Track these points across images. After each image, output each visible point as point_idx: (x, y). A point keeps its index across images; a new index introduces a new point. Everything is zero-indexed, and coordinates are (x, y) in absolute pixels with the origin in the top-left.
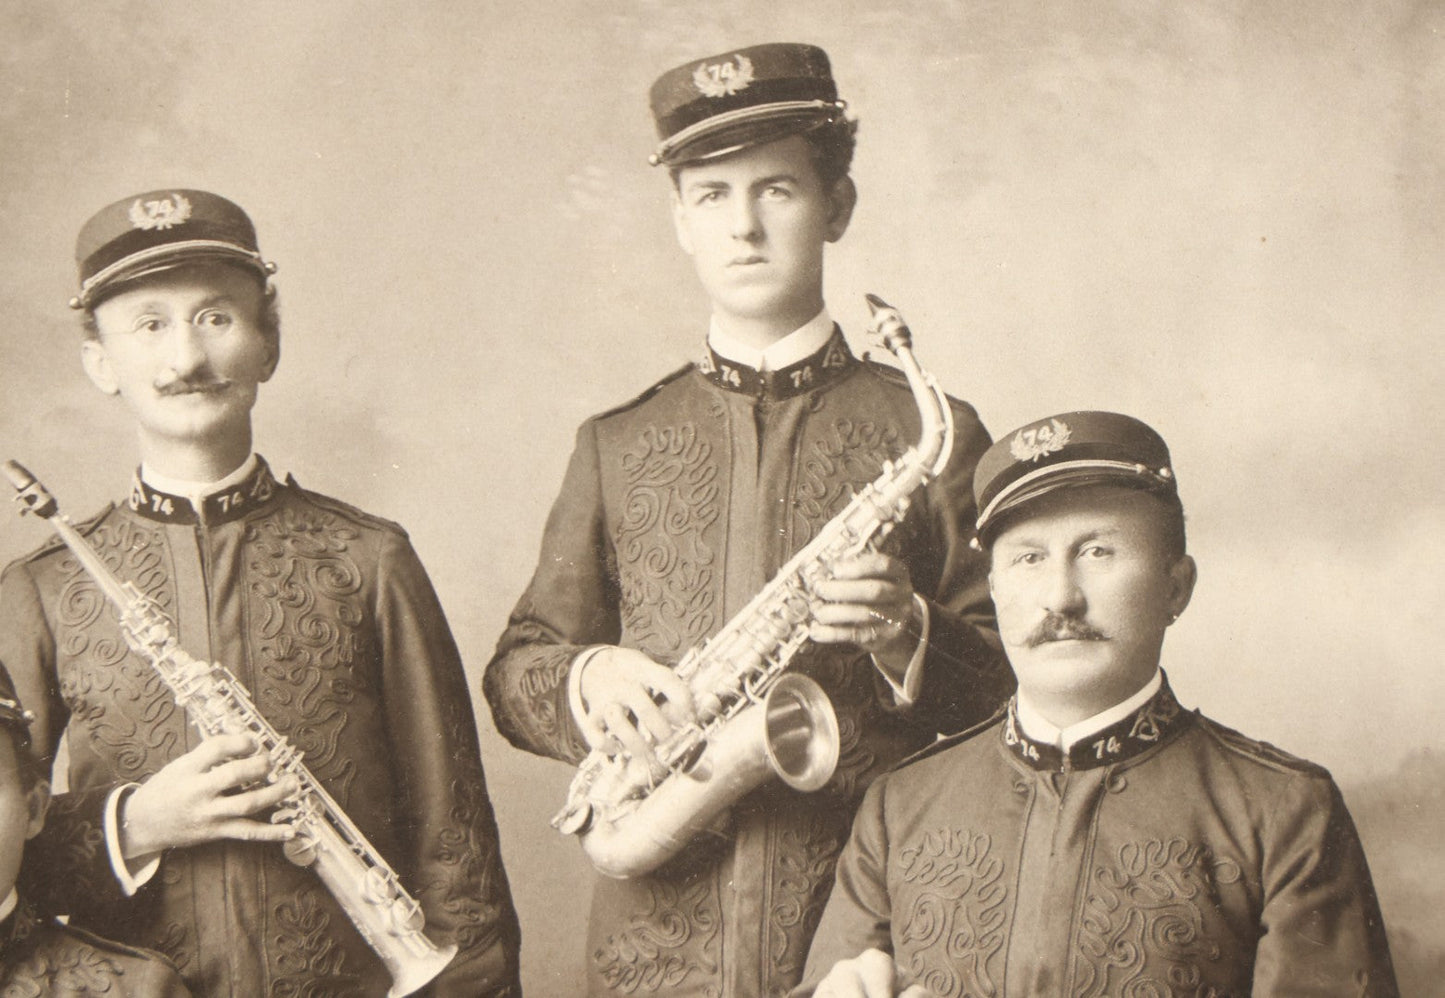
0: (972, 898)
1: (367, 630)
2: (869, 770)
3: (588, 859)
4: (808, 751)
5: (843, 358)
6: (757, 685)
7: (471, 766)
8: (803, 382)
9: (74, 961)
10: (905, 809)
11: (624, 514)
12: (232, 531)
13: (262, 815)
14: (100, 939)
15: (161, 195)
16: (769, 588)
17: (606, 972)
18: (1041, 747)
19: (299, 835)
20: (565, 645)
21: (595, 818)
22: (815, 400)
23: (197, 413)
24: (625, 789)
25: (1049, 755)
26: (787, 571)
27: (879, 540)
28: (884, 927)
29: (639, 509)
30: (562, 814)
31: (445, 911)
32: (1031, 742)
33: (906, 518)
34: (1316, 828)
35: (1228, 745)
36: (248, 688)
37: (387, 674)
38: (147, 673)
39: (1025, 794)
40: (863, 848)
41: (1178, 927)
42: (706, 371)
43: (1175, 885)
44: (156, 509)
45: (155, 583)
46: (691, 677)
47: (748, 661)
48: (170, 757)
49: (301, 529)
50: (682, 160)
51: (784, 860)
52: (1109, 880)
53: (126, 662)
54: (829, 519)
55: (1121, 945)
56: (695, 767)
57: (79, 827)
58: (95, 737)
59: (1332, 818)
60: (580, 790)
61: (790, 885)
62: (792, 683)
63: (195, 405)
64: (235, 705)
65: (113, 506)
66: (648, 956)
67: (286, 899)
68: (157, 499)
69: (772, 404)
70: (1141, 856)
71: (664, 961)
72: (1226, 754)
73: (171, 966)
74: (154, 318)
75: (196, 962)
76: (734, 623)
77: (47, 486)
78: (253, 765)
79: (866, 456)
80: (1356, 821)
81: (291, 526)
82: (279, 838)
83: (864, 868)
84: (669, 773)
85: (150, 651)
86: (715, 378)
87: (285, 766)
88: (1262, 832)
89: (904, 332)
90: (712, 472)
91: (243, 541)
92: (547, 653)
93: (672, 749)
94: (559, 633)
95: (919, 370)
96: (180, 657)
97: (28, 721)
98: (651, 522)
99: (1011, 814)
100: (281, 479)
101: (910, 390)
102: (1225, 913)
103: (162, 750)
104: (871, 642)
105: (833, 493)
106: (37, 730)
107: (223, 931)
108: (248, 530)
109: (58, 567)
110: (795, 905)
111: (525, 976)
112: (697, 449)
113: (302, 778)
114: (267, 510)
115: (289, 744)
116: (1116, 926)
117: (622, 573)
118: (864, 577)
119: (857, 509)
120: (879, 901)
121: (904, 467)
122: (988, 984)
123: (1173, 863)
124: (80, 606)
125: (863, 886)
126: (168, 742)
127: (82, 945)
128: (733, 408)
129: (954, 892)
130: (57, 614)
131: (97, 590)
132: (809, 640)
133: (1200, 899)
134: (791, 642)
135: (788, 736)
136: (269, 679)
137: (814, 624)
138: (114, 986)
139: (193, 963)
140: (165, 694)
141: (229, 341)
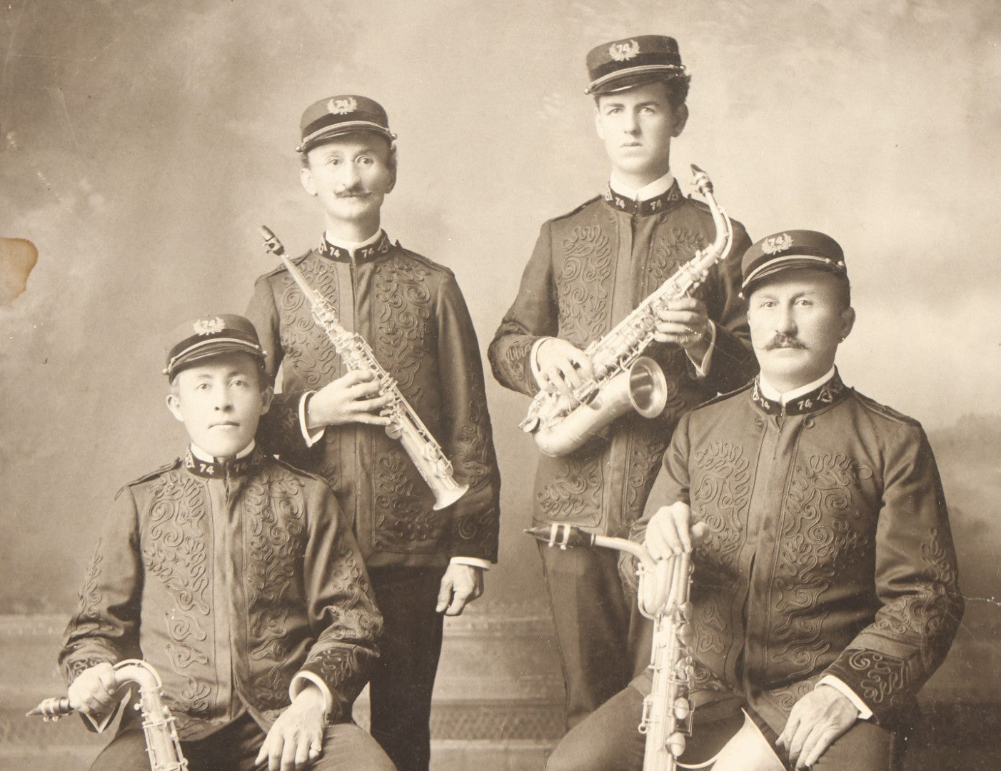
0: (732, 478)
1: (431, 322)
2: (681, 409)
3: (536, 446)
4: (651, 397)
5: (677, 196)
6: (626, 362)
7: (480, 394)
8: (656, 208)
9: (281, 478)
10: (699, 430)
11: (562, 270)
12: (368, 267)
13: (375, 412)
14: (293, 468)
15: (343, 98)
16: (635, 312)
17: (543, 504)
18: (771, 402)
19: (393, 423)
20: (530, 335)
21: (541, 425)
22: (662, 218)
23: (354, 207)
24: (557, 411)
25: (775, 407)
26: (644, 304)
27: (691, 291)
28: (686, 490)
29: (570, 268)
30: (525, 421)
31: (464, 467)
32: (766, 400)
33: (706, 281)
34: (912, 453)
35: (868, 407)
36: (371, 347)
37: (440, 344)
38: (323, 337)
39: (762, 426)
40: (677, 450)
41: (838, 500)
42: (608, 200)
43: (837, 478)
44: (331, 254)
45: (329, 291)
46: (593, 356)
47: (622, 349)
48: (332, 379)
49: (401, 268)
50: (601, 92)
51: (636, 453)
52: (803, 473)
53: (313, 330)
54: (667, 279)
55: (808, 507)
56: (593, 403)
57: (286, 411)
58: (296, 366)
59: (921, 447)
60: (534, 410)
61: (639, 466)
62: (644, 362)
63: (353, 203)
64: (365, 355)
65: (311, 251)
66: (565, 498)
67: (385, 455)
68: (332, 249)
69: (640, 218)
70: (821, 462)
71: (573, 501)
72: (867, 411)
73: (328, 485)
74: (336, 158)
75: (340, 483)
76: (615, 330)
77: (280, 239)
78: (372, 386)
79: (687, 248)
80: (934, 450)
81: (397, 267)
82: (383, 424)
83: (677, 460)
84: (579, 404)
85: (325, 325)
86: (612, 203)
87: (388, 388)
88: (884, 453)
89: (710, 185)
90: (608, 251)
91: (373, 273)
92: (520, 339)
93: (582, 392)
94: (527, 329)
95: (716, 204)
96: (339, 329)
97: (265, 356)
98: (576, 275)
99: (754, 436)
100: (393, 243)
101: (711, 215)
102: (863, 494)
103: (328, 375)
104: (685, 343)
105: (670, 265)
106: (268, 361)
107: (353, 469)
108: (376, 267)
109: (283, 280)
110: (641, 475)
111: (502, 504)
112: (601, 239)
113: (396, 394)
114: (385, 258)
115: (390, 376)
116: (806, 498)
117: (560, 301)
118: (683, 310)
119: (681, 274)
120: (684, 476)
121: (707, 254)
122: (739, 524)
123: (837, 466)
124: (292, 301)
125: (676, 469)
126: (332, 371)
127: (285, 470)
128: (621, 219)
129: (723, 475)
130: (281, 304)
131: (301, 293)
132: (653, 340)
133: (850, 486)
134: (645, 341)
135: (641, 389)
136: (382, 343)
137: (656, 332)
138: (300, 493)
139: (338, 484)
140: (331, 348)
141: (371, 172)
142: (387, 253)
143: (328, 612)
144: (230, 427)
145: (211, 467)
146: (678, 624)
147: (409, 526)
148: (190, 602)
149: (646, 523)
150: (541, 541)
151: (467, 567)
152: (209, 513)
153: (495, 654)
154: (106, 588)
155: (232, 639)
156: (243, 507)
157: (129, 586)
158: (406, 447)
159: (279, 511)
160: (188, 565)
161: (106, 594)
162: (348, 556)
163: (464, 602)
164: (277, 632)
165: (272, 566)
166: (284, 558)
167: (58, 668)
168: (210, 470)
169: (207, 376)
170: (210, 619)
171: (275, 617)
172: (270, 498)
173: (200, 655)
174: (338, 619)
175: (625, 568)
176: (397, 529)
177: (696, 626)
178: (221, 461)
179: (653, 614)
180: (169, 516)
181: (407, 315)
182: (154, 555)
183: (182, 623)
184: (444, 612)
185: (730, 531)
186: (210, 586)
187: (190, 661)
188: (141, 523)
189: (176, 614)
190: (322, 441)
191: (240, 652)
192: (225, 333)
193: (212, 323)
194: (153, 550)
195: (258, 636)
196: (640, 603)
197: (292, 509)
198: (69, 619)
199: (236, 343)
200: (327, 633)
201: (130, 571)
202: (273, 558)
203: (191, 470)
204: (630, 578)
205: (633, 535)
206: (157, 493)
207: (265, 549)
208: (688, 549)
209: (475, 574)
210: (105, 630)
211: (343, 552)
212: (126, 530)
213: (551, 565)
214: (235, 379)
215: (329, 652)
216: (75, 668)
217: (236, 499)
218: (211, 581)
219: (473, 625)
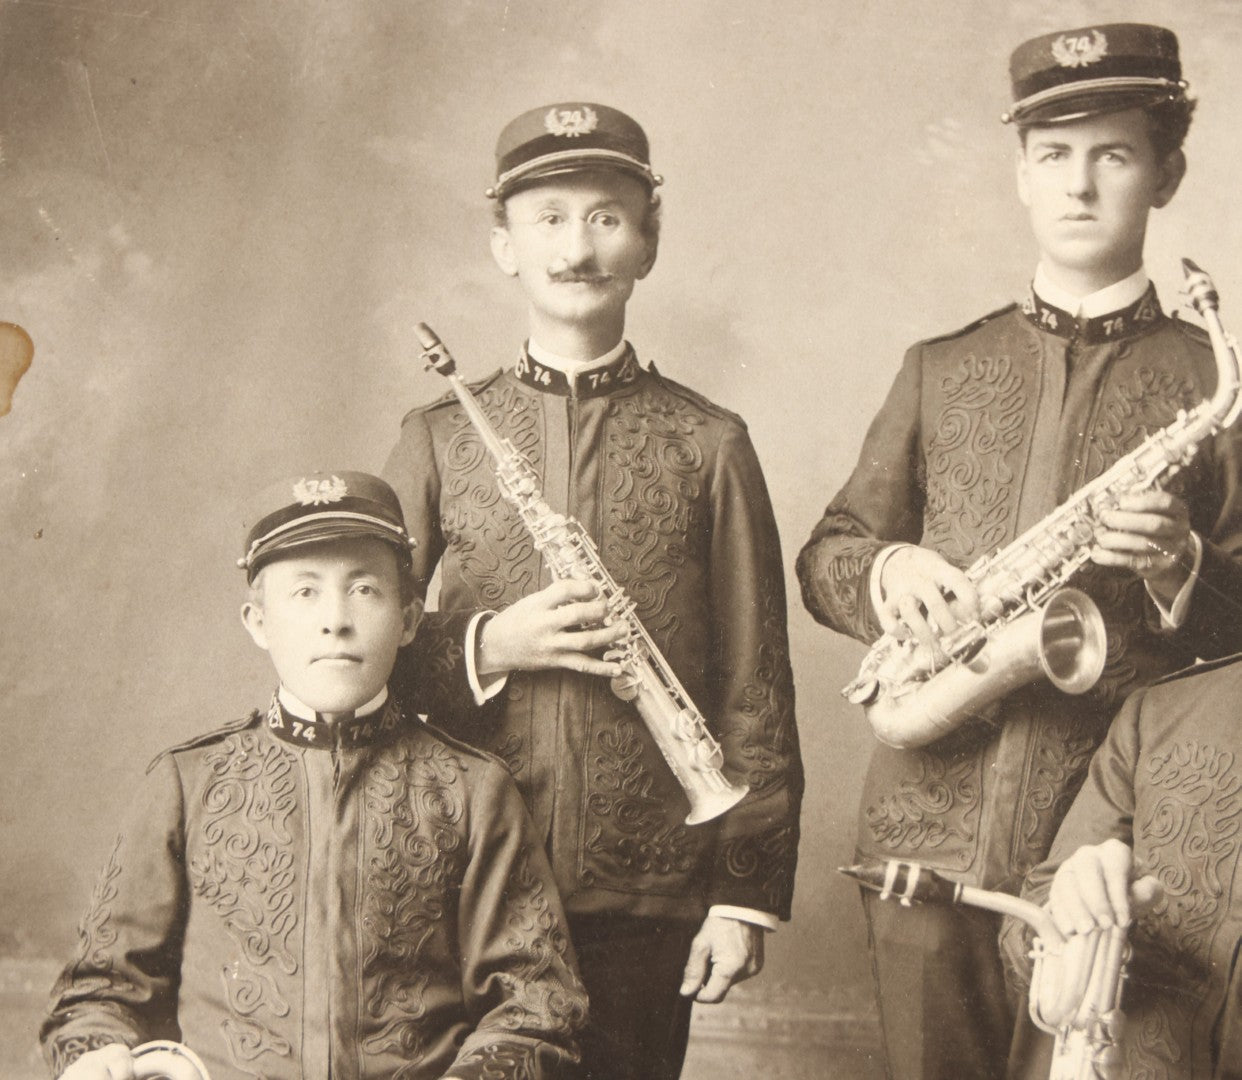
0: (1211, 807)
1: (702, 506)
2: (1129, 682)
3: (870, 728)
4: (1077, 659)
5: (1153, 313)
6: (1038, 595)
7: (778, 633)
8: (1113, 331)
9: (428, 754)
10: (1158, 720)
11: (939, 431)
12: (598, 405)
13: (596, 652)
14: (451, 738)
15: (573, 107)
16: (1060, 511)
17: (875, 827)
19: (625, 673)
20: (872, 539)
21: (880, 693)
22: (1122, 349)
23: (581, 300)
24: (909, 671)
26: (1077, 498)
27: (1164, 480)
28: (1127, 820)
29: (951, 427)
30: (852, 685)
31: (742, 755)
33: (1193, 463)
36: (596, 542)
37: (715, 544)
38: (513, 519)
40: (1116, 750)
42: (1027, 312)
44: (536, 379)
45: (528, 443)
46: (980, 581)
47: (1032, 573)
49: (656, 411)
50: (1031, 120)
51: (1043, 751)
53: (497, 507)
54: (1121, 455)
56: (974, 660)
57: (443, 642)
58: (464, 567)
60: (870, 667)
61: (1047, 774)
62: (1070, 597)
63: (580, 292)
64: (583, 556)
65: (501, 372)
66: (914, 818)
67: (607, 726)
68: (538, 370)
69: (1083, 348)
71: (927, 825)
73: (508, 770)
74: (554, 213)
75: (529, 769)
76: (1024, 538)
77: (449, 348)
79: (1163, 404)
81: (648, 407)
82: (608, 674)
83: (1115, 768)
84: (950, 662)
85: (518, 500)
86: (1034, 319)
87: (620, 613)
89: (1213, 297)
90: (1021, 402)
91: (607, 415)
92: (855, 544)
93: (956, 641)
94: (868, 528)
95: (1223, 331)
96: (542, 508)
97: (412, 547)
98: (961, 440)
100: (644, 365)
101: (1211, 348)
103: (518, 585)
104: (1145, 569)
105: (1128, 433)
106: (417, 555)
107: (553, 745)
108: (612, 406)
109: (451, 419)
110: (1049, 791)
111: (804, 821)
112: (1010, 381)
113: (632, 625)
114: (629, 391)
115: (625, 594)
117: (930, 482)
118: (1147, 511)
119: (1149, 450)
120: (1125, 799)
121: (1197, 417)
122: (1216, 884)
124: (465, 455)
125: (1113, 783)
126: (525, 579)
127: (437, 742)
128: (1048, 348)
129: (1195, 798)
130: (445, 458)
131: (480, 443)
132: (1090, 561)
134: (1074, 561)
135: (1060, 643)
136: (615, 537)
137: (1096, 547)
138: (459, 780)
139: (525, 770)
140: (527, 539)
141: (615, 240)
142: (630, 384)
143: (496, 983)
144: (347, 662)
145: (311, 729)
146: (1097, 1046)
147: (643, 849)
148: (264, 951)
149: (1052, 871)
150: (868, 889)
151: (737, 924)
152: (304, 806)
153: (778, 1072)
154: (126, 920)
155: (333, 1018)
156: (362, 800)
157: (164, 919)
158: (644, 715)
159: (422, 810)
160: (265, 890)
161: (124, 930)
162: (535, 891)
163: (728, 981)
164: (408, 1011)
165: (407, 899)
166: (427, 888)
167: (39, 1049)
168: (309, 734)
169: (312, 575)
170: (297, 981)
171: (406, 986)
172: (408, 787)
173: (278, 1040)
174: (511, 994)
175: (1011, 944)
176: (623, 852)
177: (1129, 1051)
178: (328, 719)
179: (1055, 1026)
180: (234, 805)
181: (661, 491)
182: (207, 870)
183: (249, 987)
184: (693, 997)
185: (1201, 896)
186: (300, 926)
187: (261, 1048)
188: (189, 816)
189: (242, 971)
190: (502, 697)
191: (345, 1040)
192: (346, 504)
193: (325, 485)
194: (206, 862)
195: (376, 1014)
196: (1032, 1005)
197: (445, 808)
198: (61, 968)
199: (364, 521)
200: (493, 1018)
201: (167, 895)
202: (408, 887)
203: (277, 732)
204: (1019, 962)
205: (1029, 890)
206: (217, 767)
207: (396, 871)
208: (1124, 920)
209: (751, 937)
210: (120, 989)
211: (527, 884)
212: (164, 826)
213: (881, 930)
214: (360, 582)
215: (495, 1049)
216: (67, 1049)
217: (351, 785)
218: (301, 919)
219: (743, 1021)
